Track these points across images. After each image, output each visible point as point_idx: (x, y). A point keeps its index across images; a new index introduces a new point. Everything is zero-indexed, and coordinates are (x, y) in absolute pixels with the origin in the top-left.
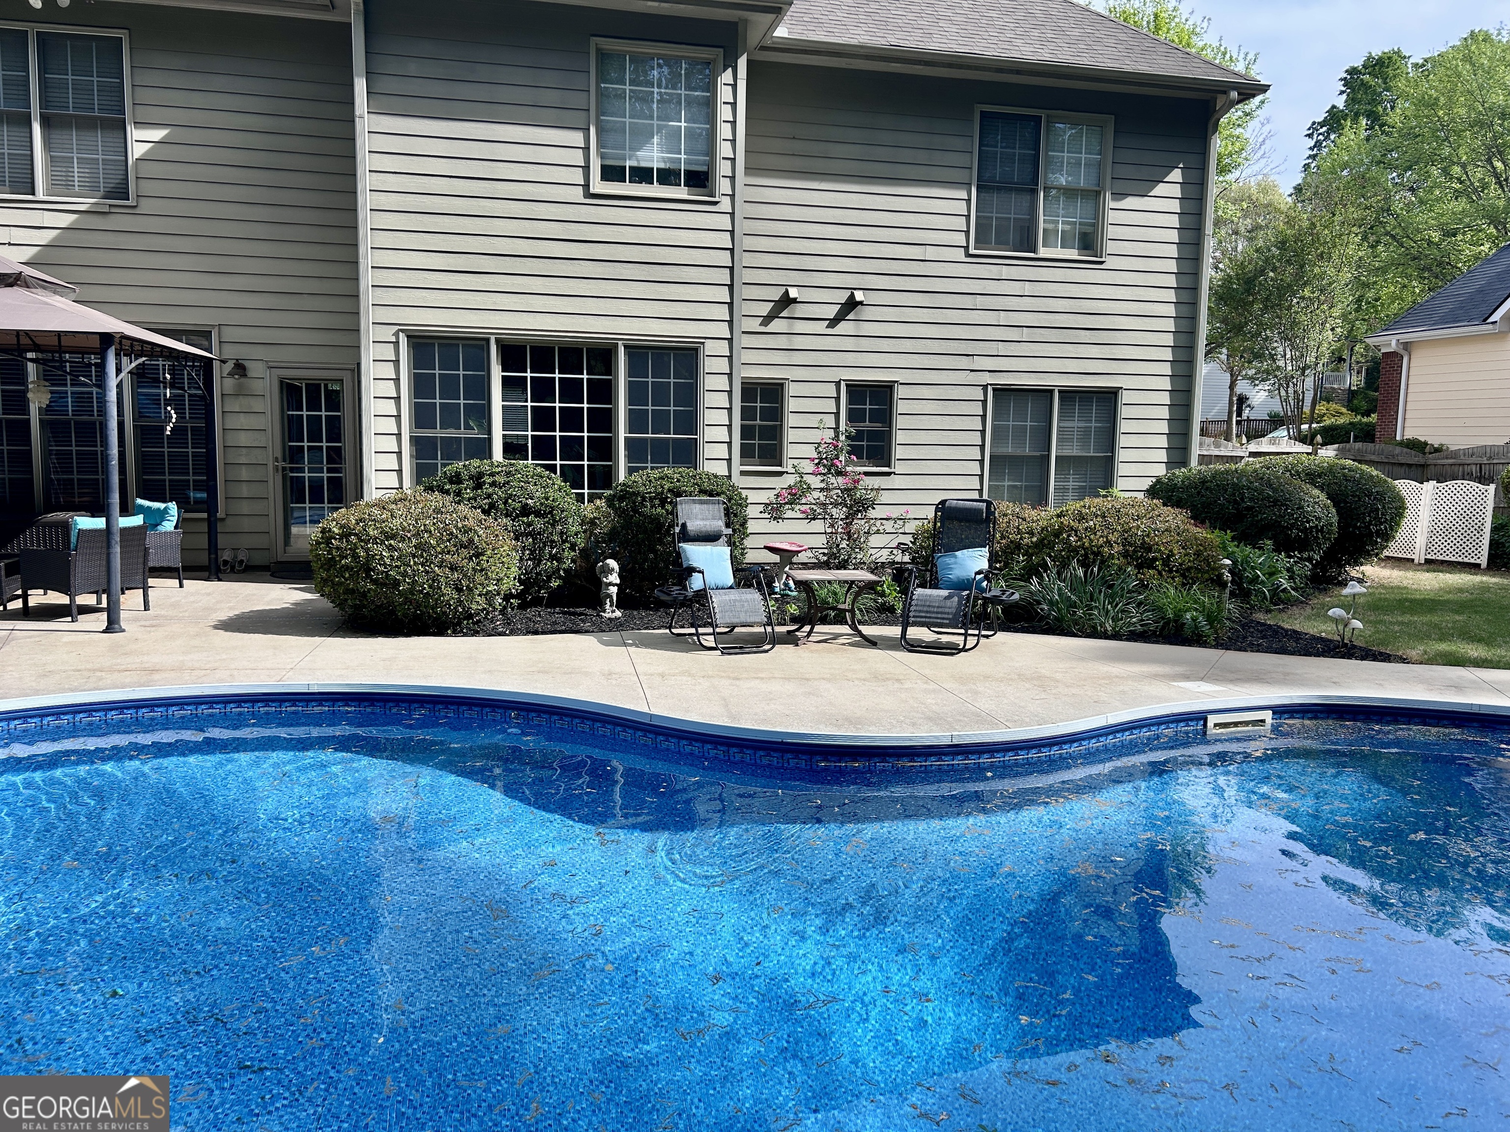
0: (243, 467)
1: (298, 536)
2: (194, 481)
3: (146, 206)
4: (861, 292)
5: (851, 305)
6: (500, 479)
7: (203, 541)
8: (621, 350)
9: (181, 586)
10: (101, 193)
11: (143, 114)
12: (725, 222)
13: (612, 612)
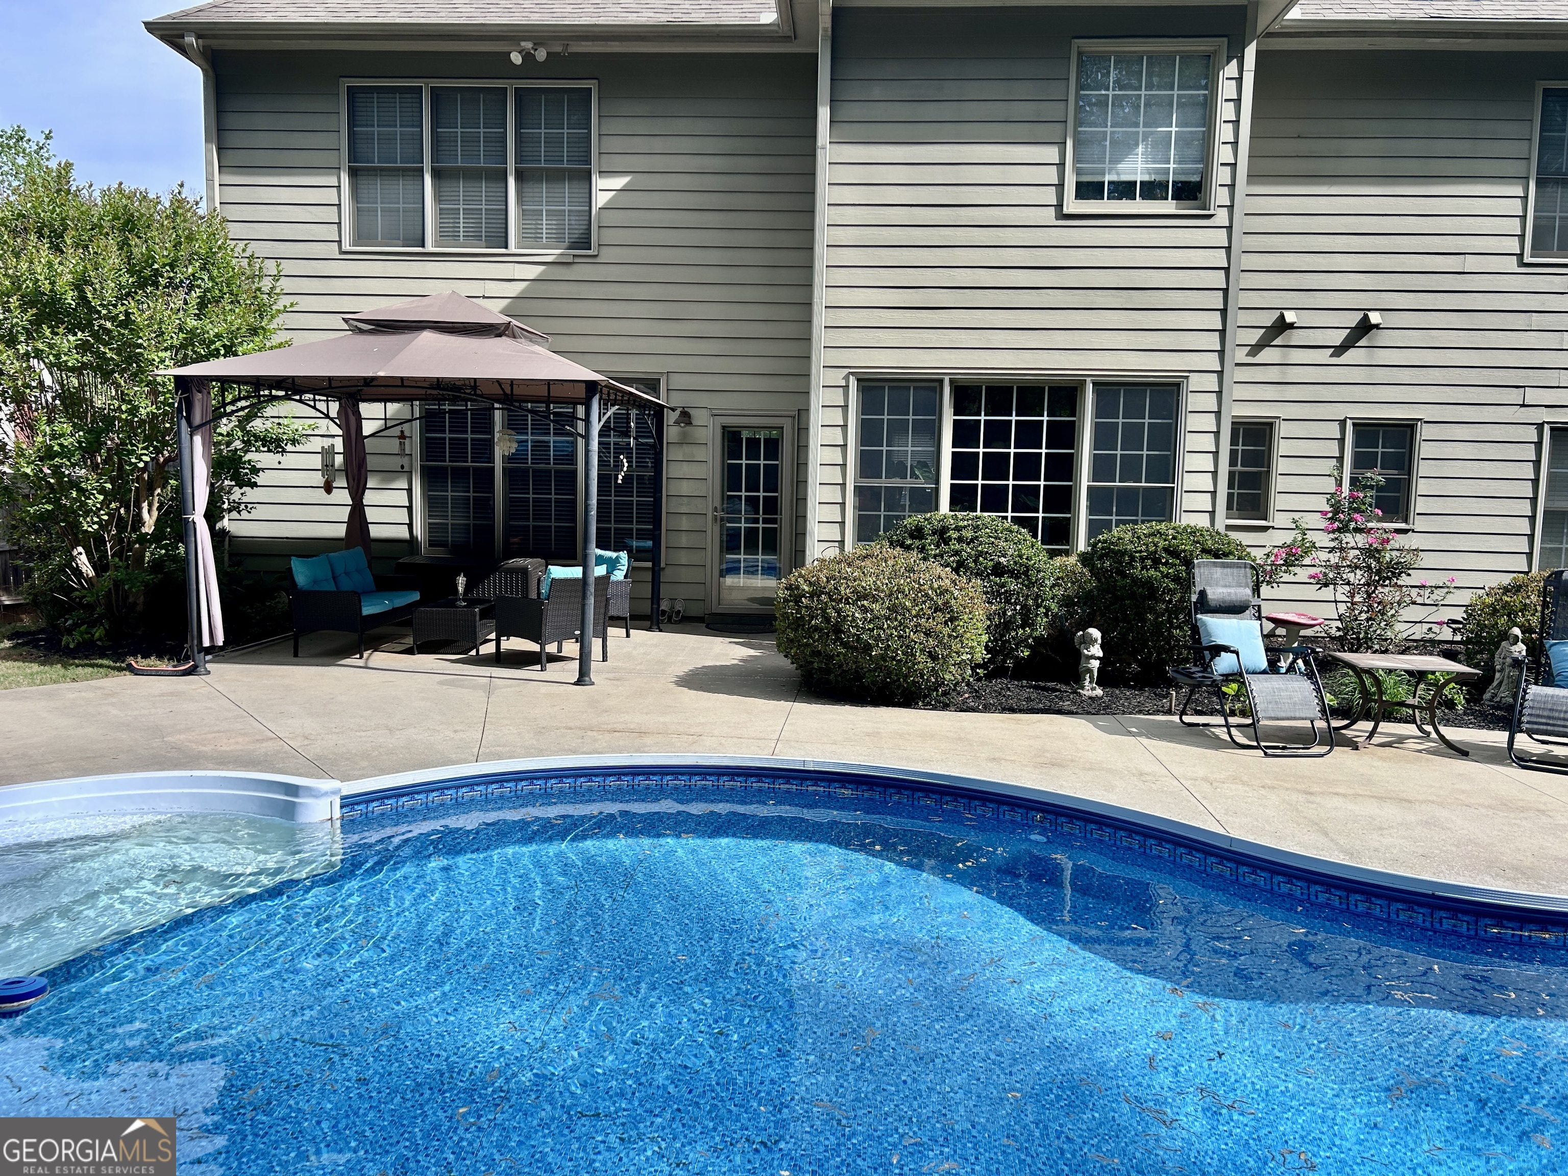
0: (684, 517)
1: (731, 588)
2: (637, 530)
3: (607, 255)
4: (1377, 313)
5: (1365, 328)
6: (968, 534)
7: (647, 591)
8: (1090, 388)
9: (628, 636)
10: (566, 244)
11: (609, 162)
12: (1221, 238)
13: (1091, 690)
